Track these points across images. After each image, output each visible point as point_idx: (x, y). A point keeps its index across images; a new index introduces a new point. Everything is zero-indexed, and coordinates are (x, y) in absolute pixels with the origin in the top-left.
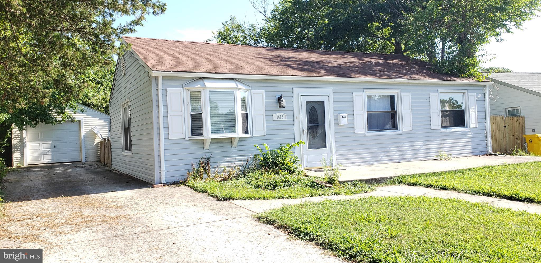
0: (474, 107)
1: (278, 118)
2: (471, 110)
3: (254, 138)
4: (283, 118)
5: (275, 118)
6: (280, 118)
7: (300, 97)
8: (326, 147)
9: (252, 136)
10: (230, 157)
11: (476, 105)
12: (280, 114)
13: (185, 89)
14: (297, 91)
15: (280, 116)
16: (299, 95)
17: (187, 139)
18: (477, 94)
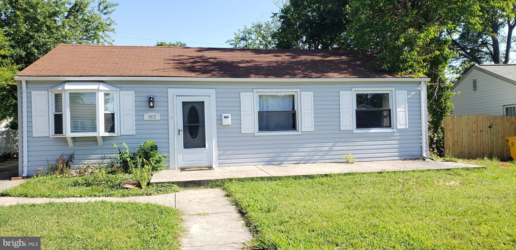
0: (403, 106)
1: (150, 118)
2: (398, 110)
3: (122, 137)
4: (155, 118)
5: (146, 117)
6: (152, 118)
7: (175, 97)
8: (205, 147)
9: (119, 135)
10: (96, 154)
11: (407, 104)
12: (152, 114)
13: (50, 92)
14: (172, 92)
15: (152, 116)
16: (174, 95)
17: (51, 137)
18: (409, 92)
